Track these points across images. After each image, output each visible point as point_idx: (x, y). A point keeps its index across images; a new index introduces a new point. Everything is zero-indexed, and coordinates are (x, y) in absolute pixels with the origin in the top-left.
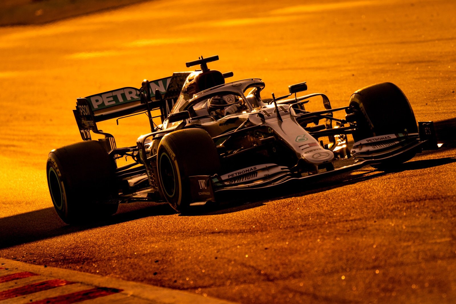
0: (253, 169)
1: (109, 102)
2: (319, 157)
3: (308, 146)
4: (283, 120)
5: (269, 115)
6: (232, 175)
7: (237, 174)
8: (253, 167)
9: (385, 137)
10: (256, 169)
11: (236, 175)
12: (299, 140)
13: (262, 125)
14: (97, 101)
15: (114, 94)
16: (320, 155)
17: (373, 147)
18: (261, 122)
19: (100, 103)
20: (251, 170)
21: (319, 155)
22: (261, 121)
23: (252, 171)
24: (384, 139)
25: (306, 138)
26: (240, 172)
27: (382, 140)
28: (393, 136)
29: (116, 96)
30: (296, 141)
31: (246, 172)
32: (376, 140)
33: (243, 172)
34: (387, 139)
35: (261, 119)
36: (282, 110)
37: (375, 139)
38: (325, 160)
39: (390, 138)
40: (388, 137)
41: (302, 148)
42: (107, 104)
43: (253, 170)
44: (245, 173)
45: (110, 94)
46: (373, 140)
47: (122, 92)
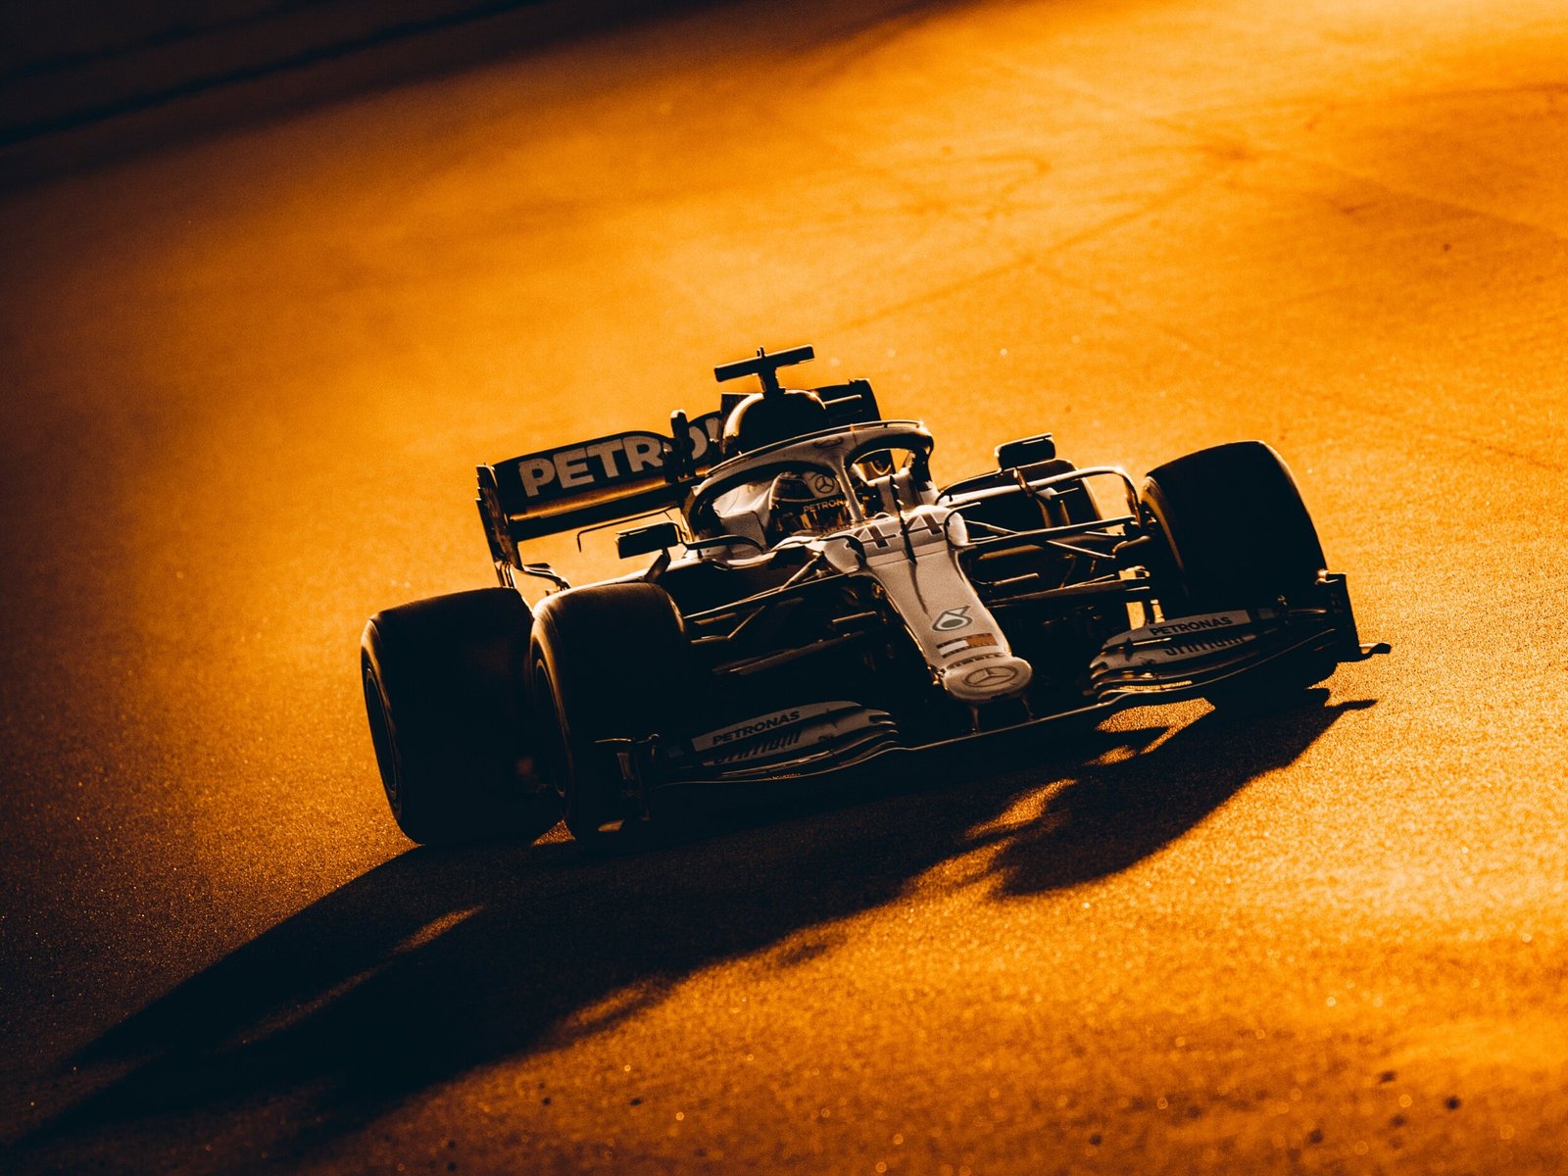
0: (790, 718)
1: (574, 476)
2: (984, 683)
3: (964, 644)
4: (917, 559)
5: (881, 542)
6: (725, 737)
7: (741, 733)
8: (787, 712)
9: (1214, 621)
10: (798, 716)
11: (738, 736)
12: (944, 625)
13: (854, 572)
14: (538, 473)
15: (592, 452)
16: (989, 673)
17: (1167, 652)
18: (854, 564)
19: (547, 478)
20: (782, 721)
21: (987, 675)
22: (854, 559)
23: (785, 723)
24: (1210, 626)
25: (966, 618)
26: (751, 728)
27: (1202, 629)
28: (1240, 617)
29: (598, 458)
30: (935, 627)
31: (768, 727)
32: (1182, 629)
33: (760, 727)
34: (1220, 626)
35: (857, 556)
36: (926, 525)
37: (1179, 626)
38: (998, 691)
39: (1231, 622)
40: (1223, 619)
41: (944, 650)
42: (567, 483)
43: (787, 720)
44: (766, 729)
45: (580, 454)
46: (1170, 630)
47: (617, 446)
